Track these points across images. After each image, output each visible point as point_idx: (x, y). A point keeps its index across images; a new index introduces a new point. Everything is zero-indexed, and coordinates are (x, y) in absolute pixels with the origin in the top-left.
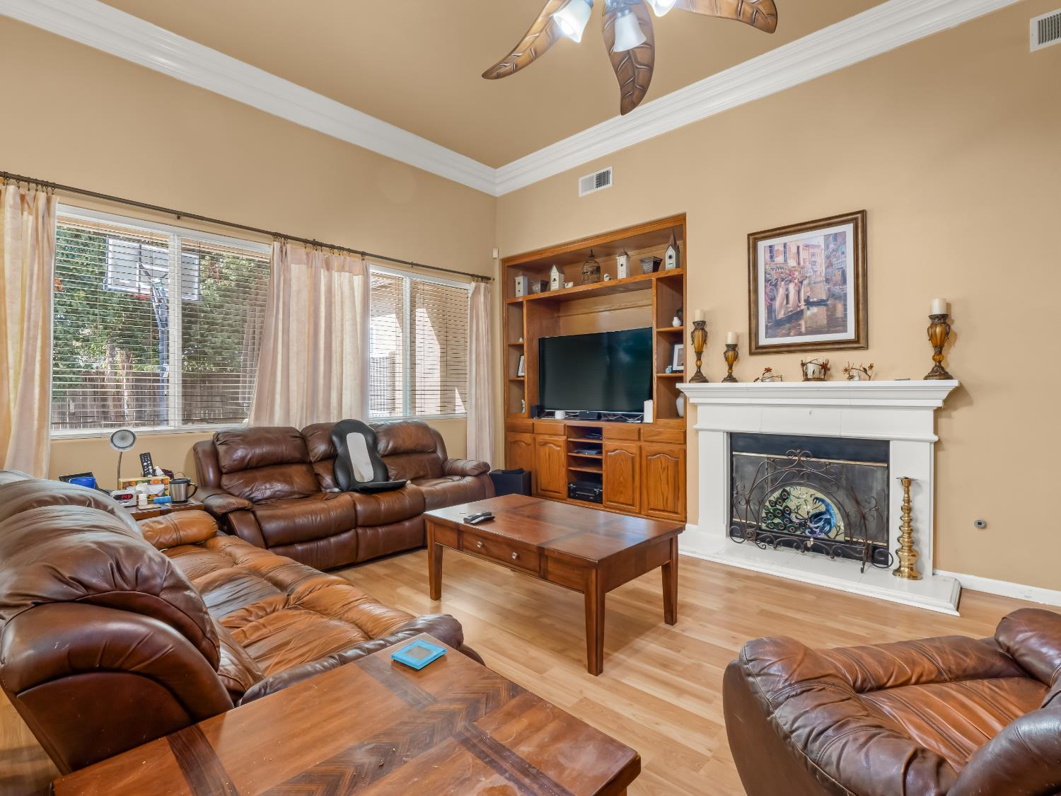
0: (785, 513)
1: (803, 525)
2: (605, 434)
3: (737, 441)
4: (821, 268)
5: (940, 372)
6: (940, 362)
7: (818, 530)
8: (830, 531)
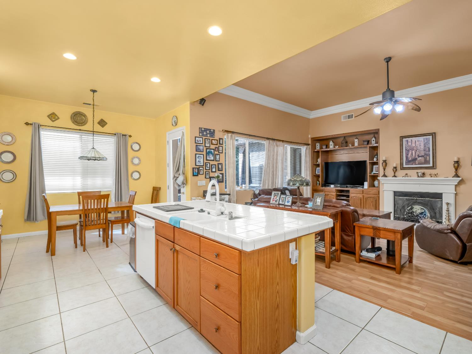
0: (412, 213)
1: (417, 216)
2: (350, 192)
3: (396, 194)
4: (422, 147)
5: (457, 176)
6: (457, 173)
7: (422, 217)
8: (426, 217)
